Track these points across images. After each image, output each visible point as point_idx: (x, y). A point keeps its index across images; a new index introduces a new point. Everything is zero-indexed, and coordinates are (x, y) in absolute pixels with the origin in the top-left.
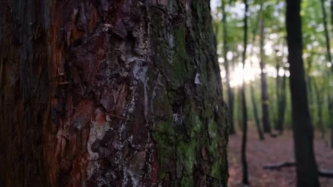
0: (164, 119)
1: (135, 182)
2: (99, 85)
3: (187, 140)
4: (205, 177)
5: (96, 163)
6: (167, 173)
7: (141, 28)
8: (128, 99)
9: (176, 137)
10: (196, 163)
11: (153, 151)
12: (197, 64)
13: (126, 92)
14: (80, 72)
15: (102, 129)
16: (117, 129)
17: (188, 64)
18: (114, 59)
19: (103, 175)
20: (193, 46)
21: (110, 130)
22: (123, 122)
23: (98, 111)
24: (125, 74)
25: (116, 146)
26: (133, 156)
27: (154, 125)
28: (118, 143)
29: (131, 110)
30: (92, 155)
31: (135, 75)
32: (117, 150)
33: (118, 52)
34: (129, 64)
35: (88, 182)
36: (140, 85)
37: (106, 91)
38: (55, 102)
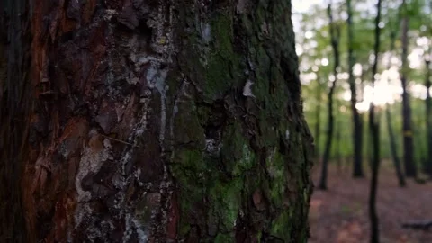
0: (189, 146)
1: (144, 237)
2: (96, 95)
3: (227, 178)
4: (259, 236)
5: (87, 206)
6: (192, 226)
7: (160, 15)
8: (137, 116)
9: (208, 174)
10: (242, 214)
11: (171, 192)
12: (249, 68)
13: (136, 106)
14: (70, 77)
15: (97, 158)
16: (118, 158)
17: (235, 67)
18: (120, 60)
19: (97, 224)
20: (246, 42)
21: (108, 160)
22: (128, 150)
23: (93, 131)
24: (135, 81)
25: (116, 183)
26: (141, 199)
27: (173, 154)
28: (120, 180)
29: (140, 132)
30: (82, 194)
31: (149, 82)
32: (118, 190)
33: (126, 50)
34: (141, 67)
35: (75, 232)
36: (156, 96)
37: (105, 105)
38: (35, 120)
